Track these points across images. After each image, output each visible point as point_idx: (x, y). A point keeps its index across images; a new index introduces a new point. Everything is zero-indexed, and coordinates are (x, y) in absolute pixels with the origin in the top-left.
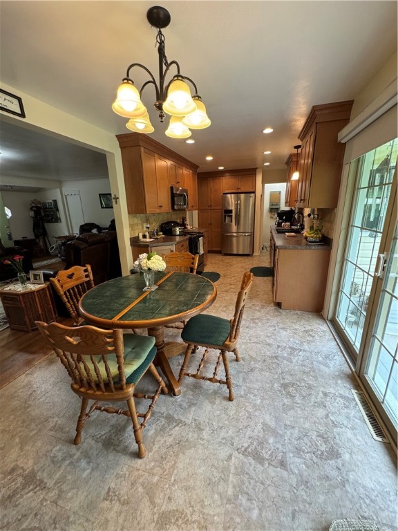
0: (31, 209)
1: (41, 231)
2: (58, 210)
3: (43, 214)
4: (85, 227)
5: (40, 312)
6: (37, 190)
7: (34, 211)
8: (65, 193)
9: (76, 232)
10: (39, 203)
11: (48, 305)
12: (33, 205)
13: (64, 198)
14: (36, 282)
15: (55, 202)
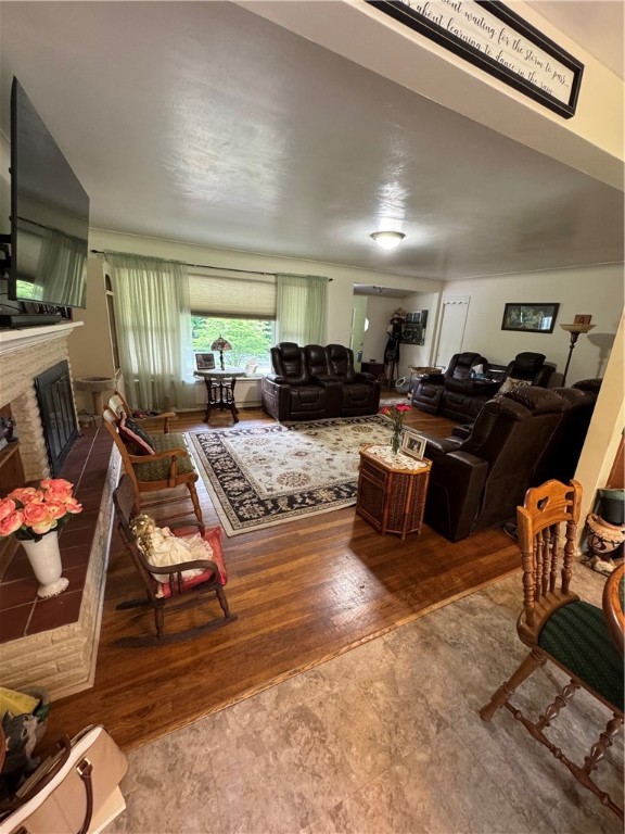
0: (392, 321)
1: (394, 354)
2: (425, 326)
3: (403, 330)
4: (460, 360)
5: (407, 511)
6: (404, 295)
7: (394, 324)
8: (445, 300)
9: (443, 365)
10: (403, 314)
11: (420, 501)
12: (396, 316)
13: (441, 307)
14: (409, 451)
15: (426, 313)
